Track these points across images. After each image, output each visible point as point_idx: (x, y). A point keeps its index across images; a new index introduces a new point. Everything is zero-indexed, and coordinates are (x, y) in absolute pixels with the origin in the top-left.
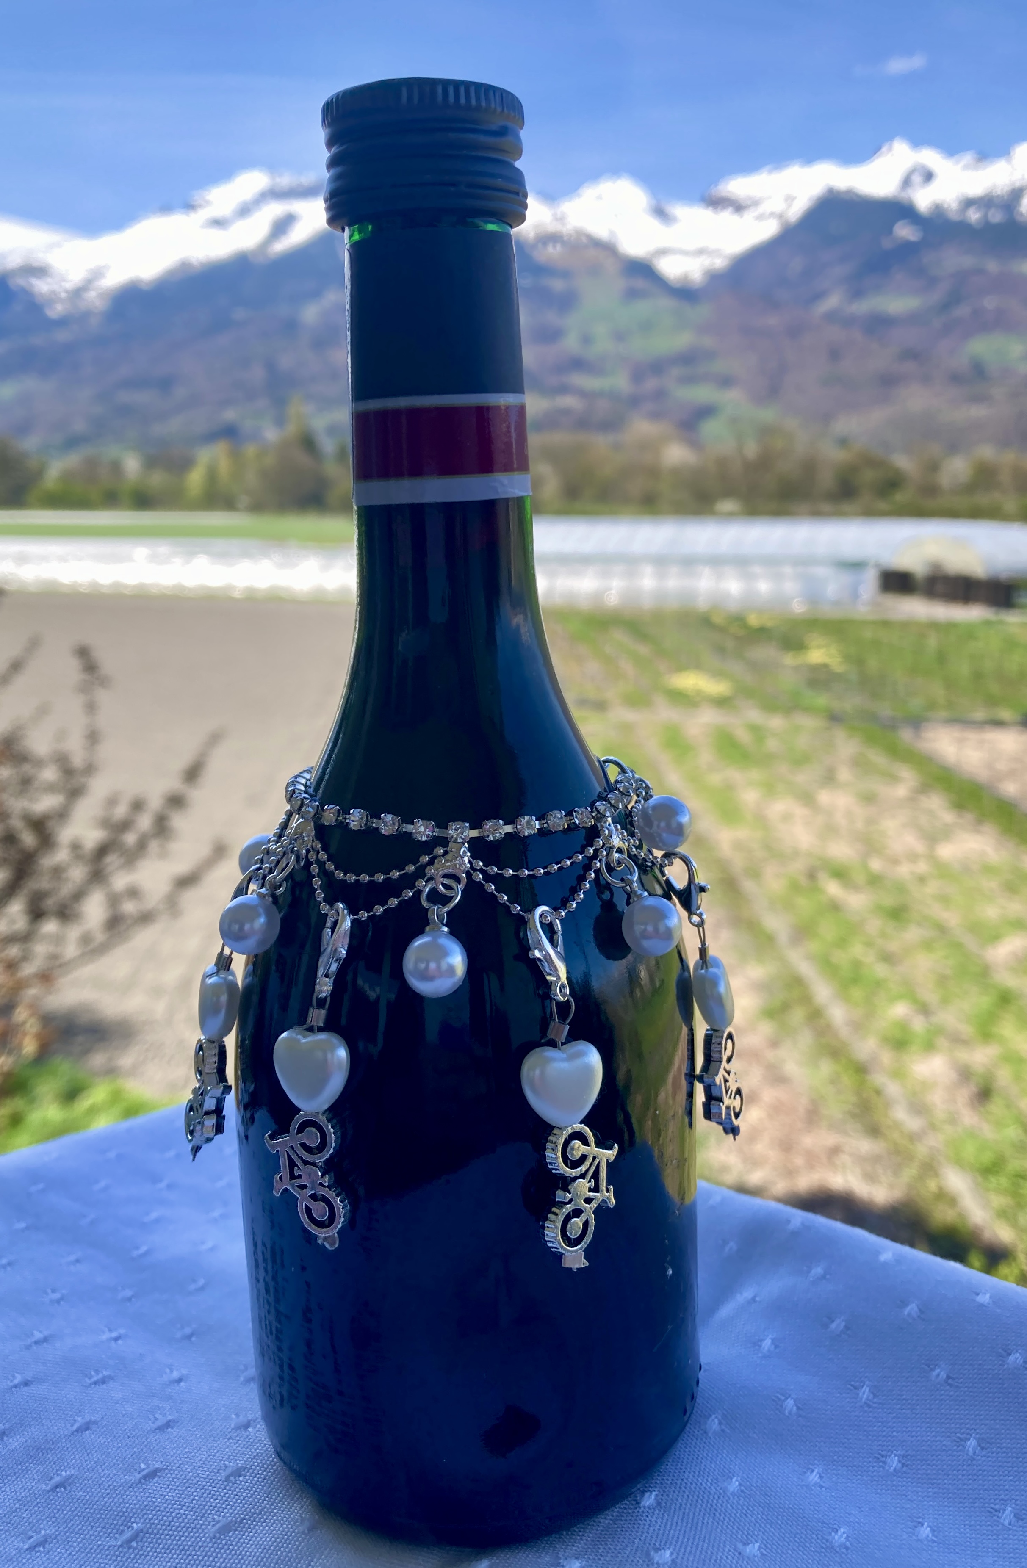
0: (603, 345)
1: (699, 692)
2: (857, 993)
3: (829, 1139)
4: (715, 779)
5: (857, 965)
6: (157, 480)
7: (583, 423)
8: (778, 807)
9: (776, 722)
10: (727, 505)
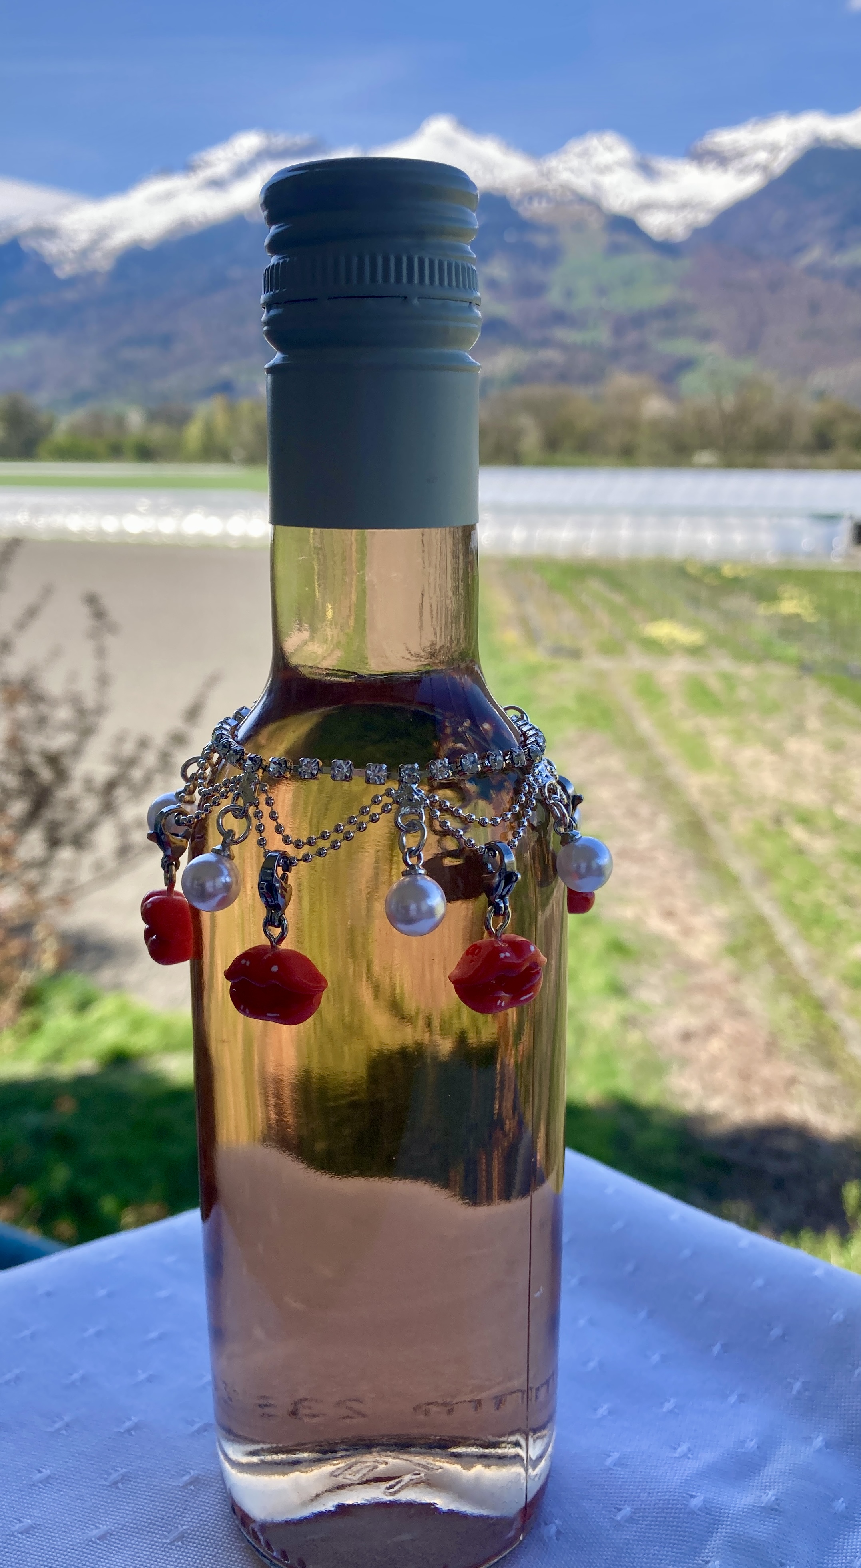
0: (585, 299)
1: (673, 641)
2: (818, 934)
3: (788, 1070)
4: (686, 726)
5: (819, 907)
6: (158, 434)
7: (563, 376)
8: (747, 754)
9: (748, 671)
10: (705, 457)
